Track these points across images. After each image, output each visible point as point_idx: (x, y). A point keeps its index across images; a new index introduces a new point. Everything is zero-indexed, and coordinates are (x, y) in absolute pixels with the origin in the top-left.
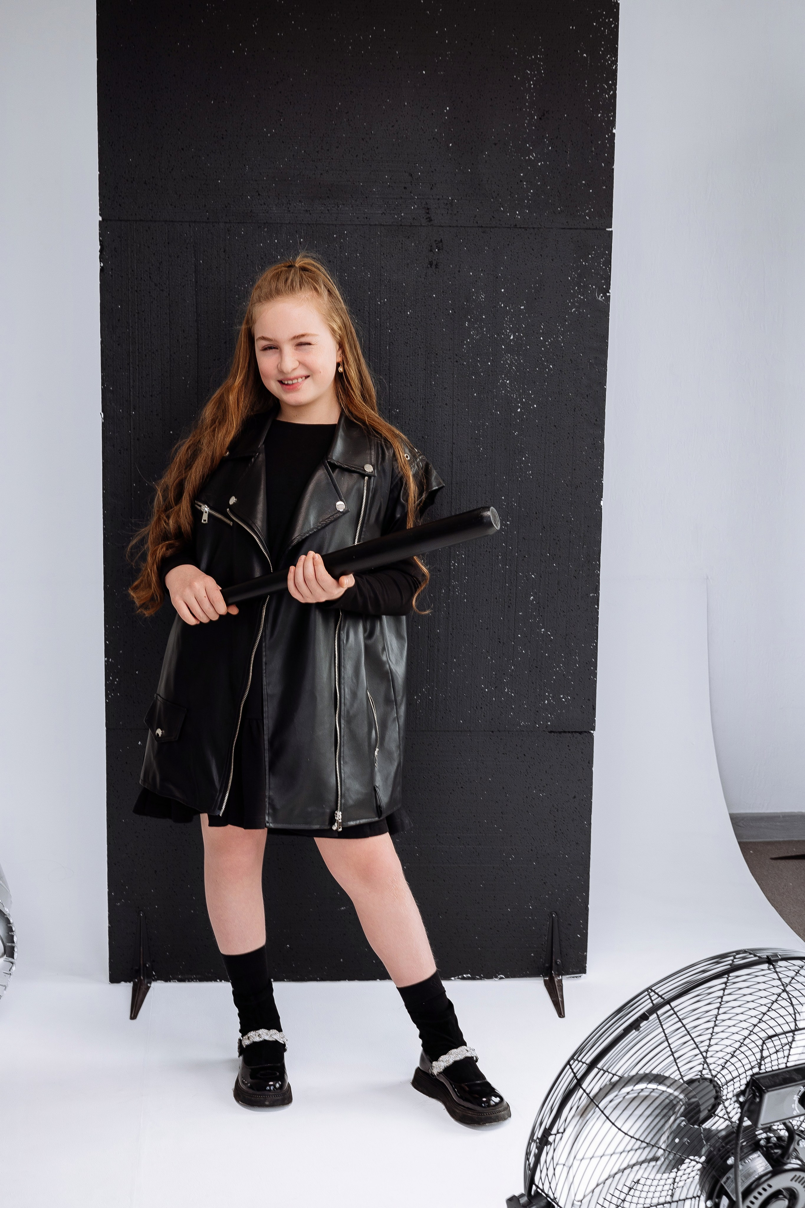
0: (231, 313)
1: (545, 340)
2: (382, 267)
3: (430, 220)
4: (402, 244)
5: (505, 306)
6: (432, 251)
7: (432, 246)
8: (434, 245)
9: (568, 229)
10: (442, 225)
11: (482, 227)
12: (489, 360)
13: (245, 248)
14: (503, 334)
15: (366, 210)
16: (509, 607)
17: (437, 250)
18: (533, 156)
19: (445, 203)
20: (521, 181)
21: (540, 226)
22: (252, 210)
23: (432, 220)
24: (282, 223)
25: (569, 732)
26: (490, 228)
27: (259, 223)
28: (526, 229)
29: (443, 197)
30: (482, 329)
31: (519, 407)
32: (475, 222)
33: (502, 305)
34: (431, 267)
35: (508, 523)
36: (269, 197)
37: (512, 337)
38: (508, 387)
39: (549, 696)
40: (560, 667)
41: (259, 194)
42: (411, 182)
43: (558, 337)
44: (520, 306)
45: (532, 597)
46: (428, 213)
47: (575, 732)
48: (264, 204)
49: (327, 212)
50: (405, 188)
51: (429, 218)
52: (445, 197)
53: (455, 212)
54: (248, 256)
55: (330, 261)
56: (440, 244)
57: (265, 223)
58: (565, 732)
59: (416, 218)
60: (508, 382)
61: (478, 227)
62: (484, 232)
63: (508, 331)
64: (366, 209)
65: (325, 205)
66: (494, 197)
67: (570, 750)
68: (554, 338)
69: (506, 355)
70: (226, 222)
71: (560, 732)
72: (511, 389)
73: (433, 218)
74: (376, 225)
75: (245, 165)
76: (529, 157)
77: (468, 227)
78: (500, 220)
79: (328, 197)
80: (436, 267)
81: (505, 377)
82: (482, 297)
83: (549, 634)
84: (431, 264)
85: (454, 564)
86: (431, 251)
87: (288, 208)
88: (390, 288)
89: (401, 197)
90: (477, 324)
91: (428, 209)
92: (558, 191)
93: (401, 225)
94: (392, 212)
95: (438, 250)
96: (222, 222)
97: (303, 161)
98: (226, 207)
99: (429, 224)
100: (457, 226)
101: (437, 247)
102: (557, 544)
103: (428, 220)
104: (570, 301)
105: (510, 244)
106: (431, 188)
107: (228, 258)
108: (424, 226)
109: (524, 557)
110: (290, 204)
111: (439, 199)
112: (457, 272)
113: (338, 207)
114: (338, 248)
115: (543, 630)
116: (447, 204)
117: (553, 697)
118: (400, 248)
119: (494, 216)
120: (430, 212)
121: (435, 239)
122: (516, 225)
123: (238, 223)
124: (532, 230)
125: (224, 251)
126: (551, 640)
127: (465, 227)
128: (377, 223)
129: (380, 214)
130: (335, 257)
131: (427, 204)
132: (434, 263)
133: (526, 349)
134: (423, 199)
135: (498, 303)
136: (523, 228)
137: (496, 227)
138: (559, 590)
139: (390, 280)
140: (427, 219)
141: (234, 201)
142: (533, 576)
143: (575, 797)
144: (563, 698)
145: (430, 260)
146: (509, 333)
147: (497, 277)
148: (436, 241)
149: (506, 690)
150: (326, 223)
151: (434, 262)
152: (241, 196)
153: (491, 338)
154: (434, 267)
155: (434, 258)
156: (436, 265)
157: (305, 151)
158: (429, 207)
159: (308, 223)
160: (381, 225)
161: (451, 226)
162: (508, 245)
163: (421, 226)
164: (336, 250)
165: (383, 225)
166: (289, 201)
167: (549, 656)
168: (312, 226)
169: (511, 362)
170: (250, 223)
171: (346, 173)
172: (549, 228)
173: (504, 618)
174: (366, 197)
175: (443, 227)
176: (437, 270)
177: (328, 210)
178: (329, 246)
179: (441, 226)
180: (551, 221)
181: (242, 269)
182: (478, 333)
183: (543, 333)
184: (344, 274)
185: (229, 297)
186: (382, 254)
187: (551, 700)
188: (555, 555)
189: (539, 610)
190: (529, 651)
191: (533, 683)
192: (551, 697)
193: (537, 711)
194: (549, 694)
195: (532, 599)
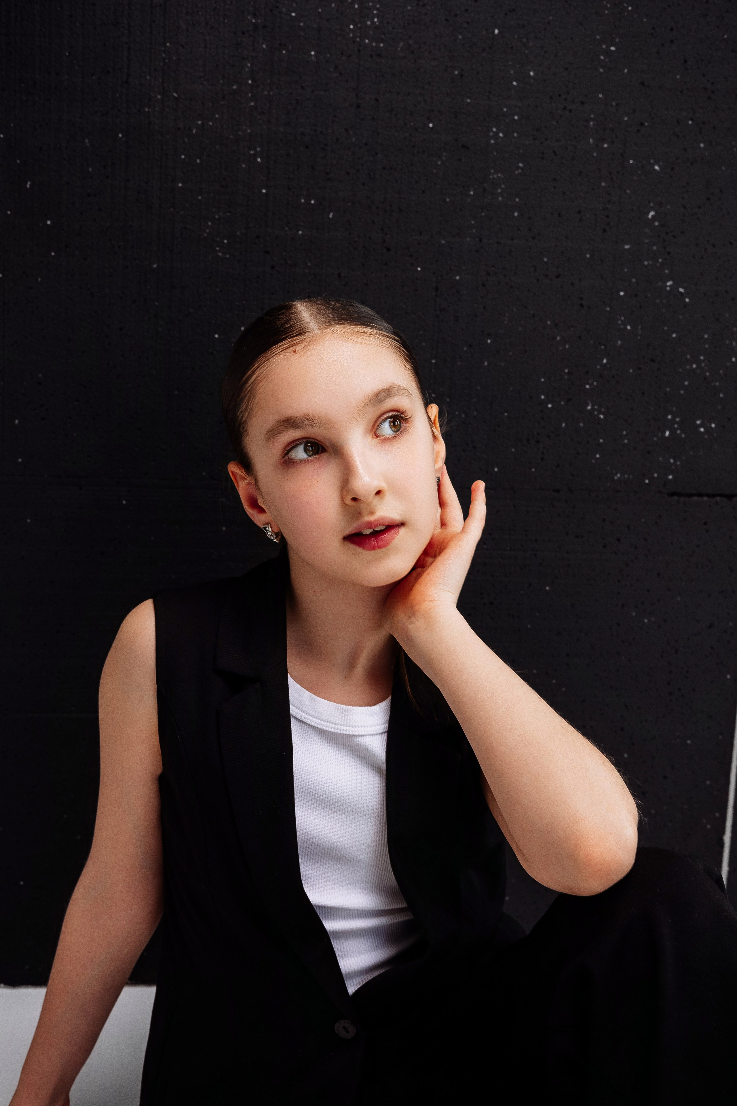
16: (605, 231)
25: (708, 495)
35: (613, 48)
39: (673, 421)
40: (699, 362)
45: (652, 213)
47: (721, 495)
58: (700, 495)
67: (707, 531)
71: (690, 495)
83: (681, 293)
85: (497, 133)
102: (709, 98)
109: (642, 124)
115: (669, 284)
117: (681, 424)
126: (686, 305)
138: (709, 199)
142: (657, 168)
143: (711, 626)
144: (701, 426)
149: (589, 408)
167: (678, 338)
173: (592, 255)
187: (677, 429)
188: (704, 123)
189: (664, 240)
190: (640, 327)
191: (643, 393)
192: (677, 423)
193: (649, 452)
194: (674, 417)
195: (653, 216)
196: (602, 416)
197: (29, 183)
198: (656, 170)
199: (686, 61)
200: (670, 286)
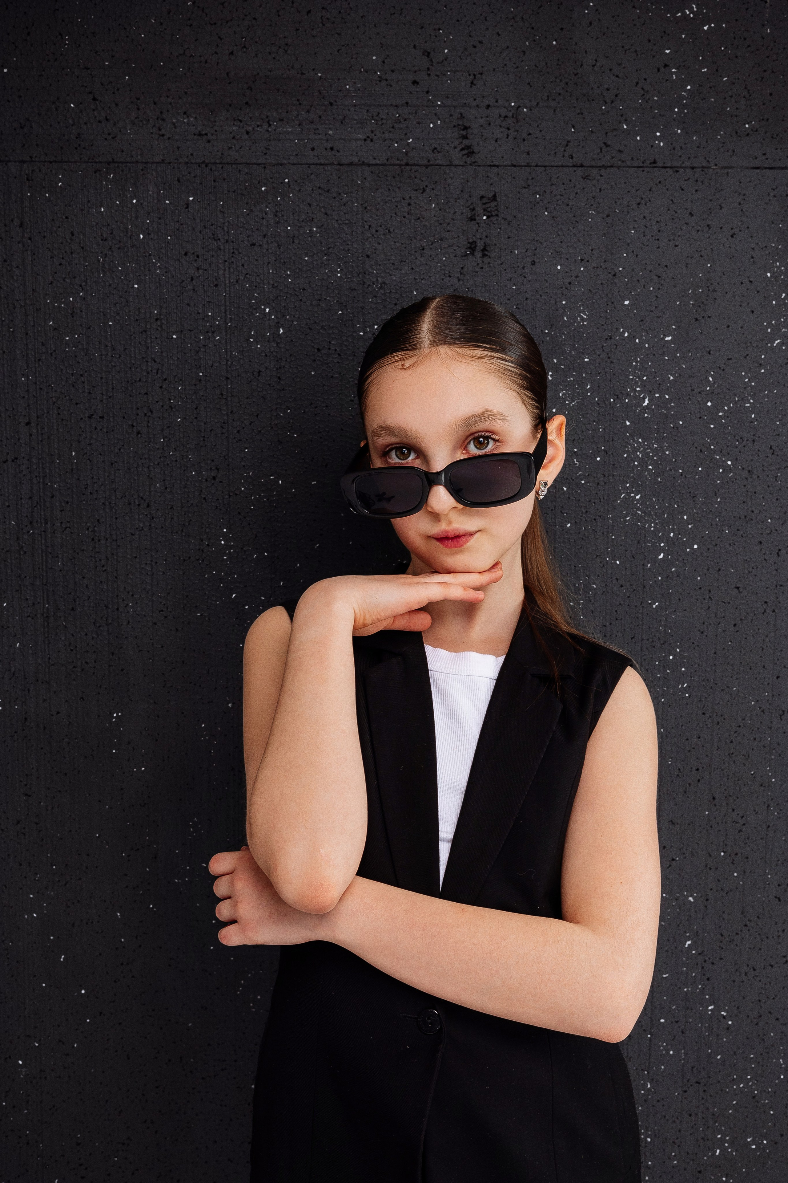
0: (39, 360)
1: (716, 408)
2: (368, 256)
3: (469, 151)
4: (409, 204)
5: (632, 337)
6: (475, 220)
7: (474, 209)
8: (479, 209)
9: (766, 168)
10: (496, 163)
11: (582, 166)
12: (598, 453)
13: (67, 218)
14: (628, 395)
15: (331, 132)
17: (485, 218)
18: (692, 11)
19: (503, 115)
20: (666, 66)
21: (705, 164)
22: (79, 134)
23: (473, 152)
24: (147, 163)
26: (600, 167)
27: (96, 162)
28: (676, 169)
29: (497, 101)
30: (582, 385)
31: (662, 550)
32: (566, 154)
33: (626, 335)
34: (472, 254)
36: (117, 105)
37: (647, 402)
38: (638, 509)
39: (723, 1140)
40: (747, 1082)
41: (94, 99)
42: (428, 69)
43: (744, 400)
44: (665, 336)
45: (689, 943)
46: (465, 137)
48: (107, 120)
49: (246, 136)
50: (415, 82)
51: (469, 147)
52: (501, 102)
53: (525, 135)
54: (73, 234)
55: (254, 244)
56: (493, 204)
57: (109, 163)
59: (439, 149)
60: (638, 497)
61: (574, 166)
62: (585, 178)
63: (638, 389)
64: (330, 129)
65: (241, 121)
66: (609, 101)
68: (735, 403)
69: (634, 441)
70: (23, 162)
72: (645, 512)
73: (476, 149)
74: (351, 164)
75: (61, 35)
76: (684, 13)
77: (552, 166)
78: (620, 151)
79: (247, 103)
80: (484, 255)
81: (632, 486)
82: (582, 318)
83: (724, 1017)
84: (472, 247)
86: (472, 219)
87: (160, 129)
88: (385, 300)
89: (407, 103)
90: (573, 376)
91: (466, 128)
92: (746, 88)
93: (407, 164)
94: (387, 135)
95: (488, 217)
96: (15, 162)
97: (191, 25)
98: (22, 128)
99: (469, 160)
100: (528, 166)
101: (485, 210)
102: (741, 832)
103: (466, 152)
104: (770, 324)
105: (643, 202)
106: (472, 83)
107: (30, 239)
108: (456, 166)
109: (673, 860)
110: (163, 120)
111: (488, 107)
112: (529, 264)
113: (270, 125)
114: (270, 216)
115: (711, 1008)
116: (506, 117)
117: (732, 1143)
118: (406, 215)
119: (609, 143)
120: (469, 136)
121: (482, 193)
122: (655, 162)
123: (51, 162)
124: (689, 172)
125: (21, 225)
126: (729, 1027)
127: (545, 167)
128: (355, 160)
129: (359, 139)
130: (265, 236)
131: (462, 117)
132: (480, 245)
133: (677, 428)
134: (455, 107)
135: (618, 329)
136: (671, 167)
137: (612, 166)
138: (746, 925)
139: (384, 283)
140: (462, 149)
141: (39, 114)
142: (691, 899)
144: (753, 1143)
145: (471, 241)
146: (640, 393)
147: (615, 275)
148: (482, 197)
150: (244, 160)
151: (478, 244)
152: (54, 103)
153: (602, 405)
154: (478, 254)
155: (479, 235)
156: (484, 250)
157: (194, 3)
158: (468, 124)
159: (204, 162)
160: (363, 164)
161: (515, 166)
162: (639, 204)
163: (451, 165)
164: (268, 221)
165: (369, 165)
166: (161, 113)
167: (723, 1060)
168: (214, 168)
169: (645, 454)
170: (76, 162)
171: (286, 51)
172: (726, 168)
174: (331, 104)
175: (498, 166)
176: (486, 260)
177: (248, 133)
178: (252, 211)
179: (494, 166)
180: (731, 152)
181: (61, 264)
182: (573, 395)
183: (712, 392)
184: (286, 272)
185: (34, 326)
186: (367, 227)
187: (728, 1148)
188: (736, 854)
189: (703, 968)
190: (683, 1051)
191: (690, 1115)
192: (726, 1142)
193: (700, 1172)
194: (724, 1136)
195: (689, 945)
196: (649, 1140)
197: (63, 957)
198: (690, 901)
199: (714, 798)
200: (711, 1010)
